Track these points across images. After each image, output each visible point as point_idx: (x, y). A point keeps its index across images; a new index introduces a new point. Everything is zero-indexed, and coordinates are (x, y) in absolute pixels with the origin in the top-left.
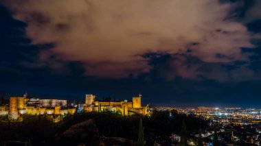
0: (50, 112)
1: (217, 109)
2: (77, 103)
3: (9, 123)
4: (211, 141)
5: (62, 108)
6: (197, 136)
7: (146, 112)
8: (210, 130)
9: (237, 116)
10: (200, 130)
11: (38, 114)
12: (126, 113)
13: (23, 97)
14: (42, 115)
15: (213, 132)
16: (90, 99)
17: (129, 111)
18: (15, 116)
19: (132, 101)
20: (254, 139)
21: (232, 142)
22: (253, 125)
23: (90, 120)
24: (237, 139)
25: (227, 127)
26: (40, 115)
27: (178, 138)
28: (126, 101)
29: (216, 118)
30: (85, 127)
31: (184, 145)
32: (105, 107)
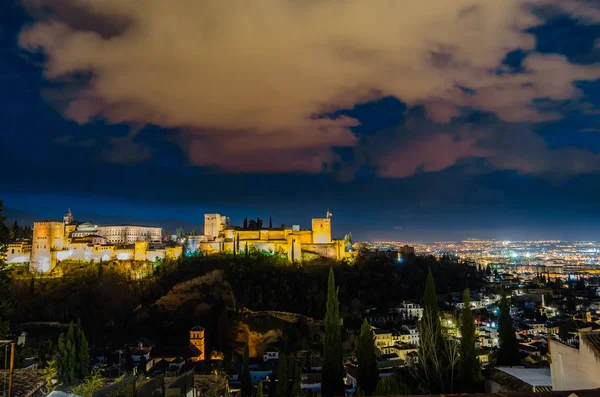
0: (124, 255)
1: (506, 243)
2: (185, 235)
3: (33, 280)
4: (493, 318)
5: (151, 247)
6: (461, 306)
7: (343, 252)
8: (490, 292)
9: (554, 260)
10: (467, 292)
11: (97, 260)
12: (298, 258)
13: (62, 221)
14: (106, 263)
15: (498, 297)
17: (303, 251)
18: (44, 265)
19: (310, 229)
20: (593, 312)
21: (542, 319)
22: (592, 280)
23: (216, 272)
24: (552, 311)
25: (531, 286)
26: (102, 264)
27: (418, 312)
28: (296, 228)
29: (505, 264)
30: (205, 288)
31: (431, 327)
32: (249, 243)
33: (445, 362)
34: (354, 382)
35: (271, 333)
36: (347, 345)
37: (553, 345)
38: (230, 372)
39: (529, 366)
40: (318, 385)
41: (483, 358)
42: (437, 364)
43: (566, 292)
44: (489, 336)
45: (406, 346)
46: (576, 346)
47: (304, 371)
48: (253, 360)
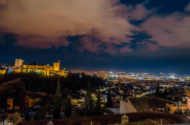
1: (111, 72)
4: (106, 94)
6: (98, 90)
7: (63, 74)
8: (106, 86)
9: (123, 78)
12: (48, 74)
15: (108, 88)
16: (19, 62)
17: (50, 73)
19: (53, 66)
20: (132, 92)
21: (119, 94)
22: (132, 83)
23: (19, 79)
24: (121, 92)
25: (117, 85)
27: (85, 92)
28: (48, 65)
29: (110, 78)
30: (14, 84)
31: (88, 97)
32: (32, 70)
33: (92, 107)
34: (64, 114)
35: (37, 99)
36: (62, 103)
37: (121, 101)
38: (21, 113)
39: (114, 107)
40: (52, 116)
41: (102, 106)
42: (89, 107)
43: (126, 87)
44: (105, 99)
45: (81, 103)
46: (127, 101)
47: (48, 111)
48: (30, 108)
